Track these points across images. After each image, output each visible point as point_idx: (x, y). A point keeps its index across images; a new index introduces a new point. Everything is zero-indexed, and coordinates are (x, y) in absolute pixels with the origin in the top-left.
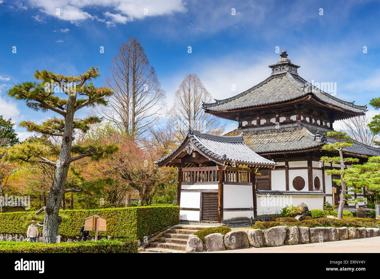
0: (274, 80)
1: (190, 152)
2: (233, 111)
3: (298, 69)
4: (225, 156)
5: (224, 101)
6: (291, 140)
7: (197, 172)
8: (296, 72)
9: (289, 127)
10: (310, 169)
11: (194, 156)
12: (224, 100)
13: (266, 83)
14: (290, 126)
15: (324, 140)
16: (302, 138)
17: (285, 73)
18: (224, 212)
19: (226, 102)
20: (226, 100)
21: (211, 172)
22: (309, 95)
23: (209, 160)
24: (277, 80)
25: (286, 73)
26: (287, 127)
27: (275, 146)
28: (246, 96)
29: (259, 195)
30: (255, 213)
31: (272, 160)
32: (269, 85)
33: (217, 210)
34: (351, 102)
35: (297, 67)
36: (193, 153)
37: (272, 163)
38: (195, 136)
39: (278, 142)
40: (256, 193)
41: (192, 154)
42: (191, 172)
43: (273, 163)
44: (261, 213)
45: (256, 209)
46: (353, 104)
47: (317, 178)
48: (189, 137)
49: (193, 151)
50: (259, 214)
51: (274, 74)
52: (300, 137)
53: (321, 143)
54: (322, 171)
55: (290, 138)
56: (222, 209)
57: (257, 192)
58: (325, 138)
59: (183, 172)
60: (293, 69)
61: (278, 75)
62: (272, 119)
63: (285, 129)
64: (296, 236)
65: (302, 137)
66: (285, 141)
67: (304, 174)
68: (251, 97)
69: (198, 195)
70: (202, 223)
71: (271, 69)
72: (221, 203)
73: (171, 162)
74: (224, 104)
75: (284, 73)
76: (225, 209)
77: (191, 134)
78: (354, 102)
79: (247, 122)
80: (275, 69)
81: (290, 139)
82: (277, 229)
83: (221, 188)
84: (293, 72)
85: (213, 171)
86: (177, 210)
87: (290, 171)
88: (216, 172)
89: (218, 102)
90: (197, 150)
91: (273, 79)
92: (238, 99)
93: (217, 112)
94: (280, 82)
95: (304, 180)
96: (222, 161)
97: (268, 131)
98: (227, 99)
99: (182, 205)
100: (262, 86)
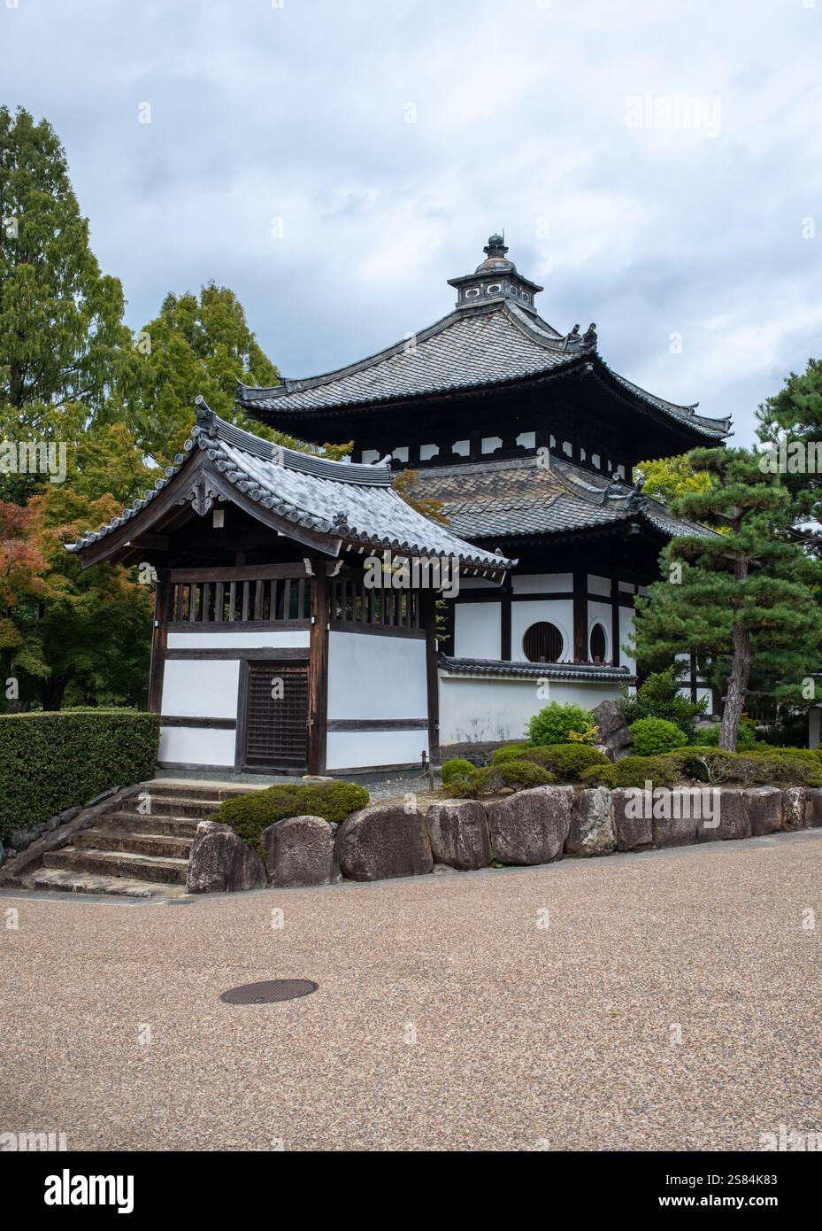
0: (463, 323)
1: (202, 507)
2: (337, 414)
3: (537, 296)
4: (341, 518)
5: (305, 384)
6: (525, 507)
7: (227, 587)
8: (532, 303)
9: (513, 469)
10: (580, 599)
11: (219, 523)
12: (305, 380)
13: (440, 333)
14: (515, 466)
15: (638, 502)
16: (557, 499)
17: (499, 303)
18: (328, 733)
19: (314, 388)
20: (312, 379)
21: (281, 584)
22: (586, 361)
23: (280, 534)
24: (473, 324)
25: (503, 302)
26: (504, 468)
27: (473, 523)
28: (377, 368)
29: (446, 674)
30: (434, 736)
31: (498, 549)
32: (450, 338)
33: (304, 724)
34: (687, 404)
35: (534, 289)
36: (215, 512)
37: (498, 562)
38: (223, 445)
39: (479, 510)
40: (439, 666)
41: (210, 516)
42: (206, 587)
43: (502, 561)
44: (452, 736)
45: (437, 722)
46: (693, 411)
47: (598, 629)
48: (202, 448)
49: (217, 504)
50: (445, 740)
51: (463, 307)
52: (551, 497)
53: (629, 514)
54: (611, 606)
55: (518, 501)
56: (322, 724)
57: (439, 662)
58: (642, 495)
59: (174, 585)
60: (523, 293)
61: (476, 308)
62: (457, 443)
63: (500, 475)
64: (608, 824)
65: (557, 495)
66: (506, 508)
67: (560, 616)
68: (394, 371)
69: (231, 671)
70: (244, 776)
71: (455, 291)
72: (318, 700)
73: (128, 544)
74: (306, 390)
75: (496, 304)
76: (334, 722)
77: (210, 438)
78: (696, 405)
79: (378, 454)
80: (468, 291)
81: (518, 504)
82: (537, 798)
83: (322, 646)
84: (525, 305)
85: (288, 584)
86: (153, 726)
87: (516, 607)
88: (302, 583)
89: (288, 385)
90: (231, 499)
91: (461, 320)
92: (352, 378)
93: (284, 417)
94: (485, 330)
95: (560, 633)
96: (329, 537)
97: (443, 481)
98: (316, 378)
99: (170, 707)
100: (427, 340)
